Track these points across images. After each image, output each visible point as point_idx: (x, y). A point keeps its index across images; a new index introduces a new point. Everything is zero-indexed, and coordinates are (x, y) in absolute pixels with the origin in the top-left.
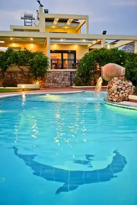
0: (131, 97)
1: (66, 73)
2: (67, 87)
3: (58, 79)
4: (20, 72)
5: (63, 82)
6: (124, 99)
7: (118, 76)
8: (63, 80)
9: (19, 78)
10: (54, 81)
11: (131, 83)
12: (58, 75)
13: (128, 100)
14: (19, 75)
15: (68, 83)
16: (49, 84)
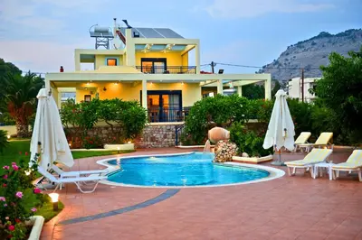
0: (235, 158)
1: (168, 128)
2: (171, 146)
3: (158, 136)
4: (106, 128)
5: (166, 140)
6: (228, 160)
7: (224, 139)
8: (165, 137)
9: (105, 136)
10: (153, 139)
11: (234, 146)
12: (158, 130)
13: (232, 161)
14: (104, 131)
15: (172, 141)
16: (146, 143)
